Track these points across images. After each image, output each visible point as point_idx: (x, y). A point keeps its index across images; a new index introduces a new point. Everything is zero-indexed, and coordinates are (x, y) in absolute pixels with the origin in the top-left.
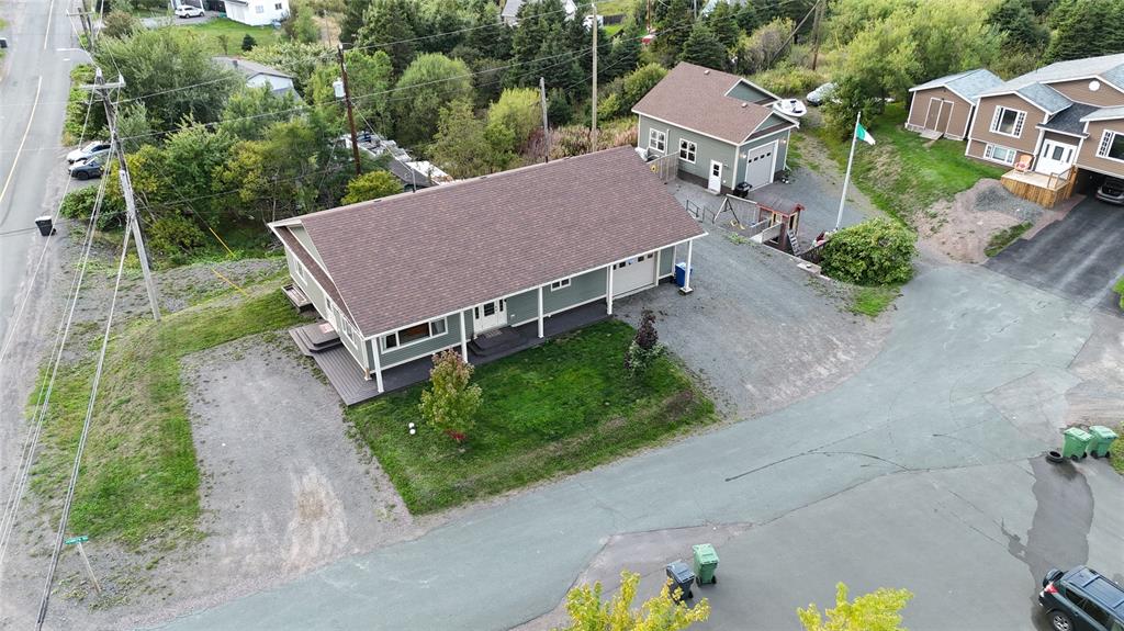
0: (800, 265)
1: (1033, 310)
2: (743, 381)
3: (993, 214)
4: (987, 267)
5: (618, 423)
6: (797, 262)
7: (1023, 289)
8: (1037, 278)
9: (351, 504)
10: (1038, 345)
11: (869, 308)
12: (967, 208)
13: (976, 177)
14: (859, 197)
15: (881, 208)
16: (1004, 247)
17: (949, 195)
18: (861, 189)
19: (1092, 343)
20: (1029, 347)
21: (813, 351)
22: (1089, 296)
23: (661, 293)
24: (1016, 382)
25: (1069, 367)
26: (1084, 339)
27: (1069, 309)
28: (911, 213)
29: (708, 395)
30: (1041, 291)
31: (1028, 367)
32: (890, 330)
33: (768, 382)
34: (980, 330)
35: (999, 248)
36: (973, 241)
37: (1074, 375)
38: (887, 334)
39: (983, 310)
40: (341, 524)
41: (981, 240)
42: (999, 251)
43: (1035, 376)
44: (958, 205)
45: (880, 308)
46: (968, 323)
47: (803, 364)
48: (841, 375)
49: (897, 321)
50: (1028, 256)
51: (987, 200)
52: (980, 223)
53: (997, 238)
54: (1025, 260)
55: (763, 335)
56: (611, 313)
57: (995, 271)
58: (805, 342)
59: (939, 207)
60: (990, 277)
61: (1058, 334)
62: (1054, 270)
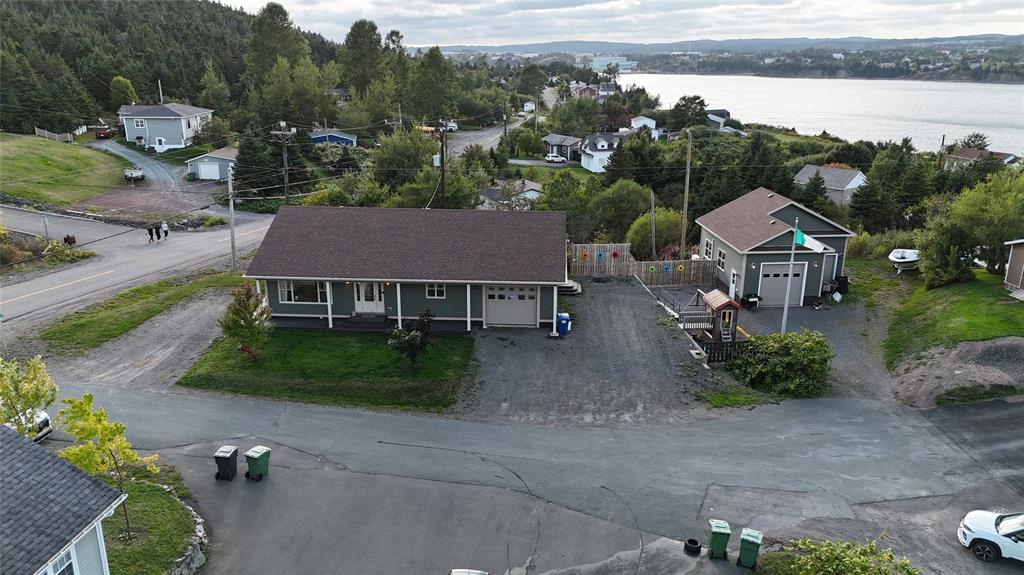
1: (913, 456)
2: (505, 400)
3: (990, 369)
4: (923, 413)
5: (360, 384)
6: (694, 348)
7: (935, 440)
8: (968, 436)
9: (162, 367)
10: (858, 478)
11: (722, 400)
12: (961, 358)
13: (1008, 333)
14: (879, 334)
15: (888, 347)
16: (969, 402)
17: (954, 341)
18: (891, 329)
19: (934, 500)
20: (844, 476)
21: (603, 405)
22: (1010, 467)
23: (534, 332)
24: (770, 491)
25: (862, 504)
26: (929, 494)
27: (963, 469)
28: (909, 354)
29: (460, 395)
30: (955, 447)
31: (809, 487)
32: (711, 419)
33: (526, 408)
34: (812, 448)
35: (961, 401)
36: (930, 385)
37: (853, 511)
38: (704, 420)
39: (849, 438)
40: (140, 373)
41: (940, 386)
42: (957, 403)
43: (802, 495)
44: (954, 352)
45: (736, 404)
46: (808, 440)
47: (579, 409)
48: (600, 426)
49: (734, 416)
50: (989, 415)
51: (997, 356)
52: (957, 372)
53: (963, 389)
54: (978, 418)
55: (575, 381)
56: (469, 329)
57: (928, 418)
58: (607, 397)
59: (933, 351)
60: (913, 421)
61: (903, 480)
62: (1001, 435)
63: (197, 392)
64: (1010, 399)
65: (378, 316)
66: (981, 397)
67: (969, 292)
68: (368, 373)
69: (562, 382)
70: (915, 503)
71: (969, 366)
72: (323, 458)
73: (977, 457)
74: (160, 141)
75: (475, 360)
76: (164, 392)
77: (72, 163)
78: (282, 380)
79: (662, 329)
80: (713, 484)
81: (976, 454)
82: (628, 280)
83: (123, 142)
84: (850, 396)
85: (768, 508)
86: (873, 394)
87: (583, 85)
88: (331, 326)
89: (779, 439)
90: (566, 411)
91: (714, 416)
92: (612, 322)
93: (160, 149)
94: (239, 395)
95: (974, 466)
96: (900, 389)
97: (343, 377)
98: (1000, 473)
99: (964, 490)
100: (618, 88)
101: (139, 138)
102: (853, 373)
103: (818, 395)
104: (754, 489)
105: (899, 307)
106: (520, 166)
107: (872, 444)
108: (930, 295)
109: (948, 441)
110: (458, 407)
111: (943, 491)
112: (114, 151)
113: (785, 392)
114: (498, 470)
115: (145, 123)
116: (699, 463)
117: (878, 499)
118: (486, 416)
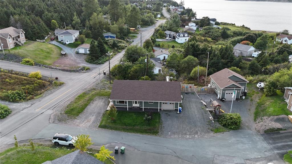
0: (210, 117)
1: (258, 147)
2: (169, 132)
3: (277, 123)
4: (261, 134)
5: (138, 128)
6: (210, 116)
7: (263, 143)
8: (271, 142)
9: (94, 122)
10: (246, 153)
11: (217, 131)
12: (271, 120)
13: (282, 114)
14: (253, 110)
15: (255, 114)
16: (272, 132)
17: (270, 116)
18: (256, 108)
19: (262, 159)
20: (243, 152)
21: (191, 133)
22: (278, 150)
23: (173, 112)
24: (227, 156)
25: (247, 160)
26: (261, 157)
27: (268, 150)
28: (259, 117)
29: (159, 131)
30: (267, 144)
31: (236, 155)
32: (214, 136)
33: (174, 133)
34: (236, 145)
35: (270, 132)
36: (263, 128)
37: (245, 161)
38: (213, 136)
39: (244, 142)
40: (90, 124)
41: (265, 128)
42: (269, 132)
43: (234, 157)
44: (270, 118)
45: (220, 132)
46: (236, 142)
47: (186, 134)
48: (191, 139)
49: (219, 135)
50: (276, 136)
51: (279, 120)
52: (270, 124)
53: (271, 129)
54: (273, 137)
55: (184, 126)
56: (159, 111)
57: (262, 136)
58: (192, 130)
59: (265, 117)
60: (259, 137)
61: (255, 153)
62: (277, 142)
63: (104, 129)
64: (281, 132)
65: (138, 107)
66: (275, 131)
67: (275, 99)
68: (139, 125)
69: (181, 126)
70: (257, 159)
71: (273, 122)
72: (134, 147)
73: (272, 147)
74: (67, 41)
75: (161, 120)
76: (97, 129)
77: (48, 50)
78: (121, 126)
79: (202, 110)
80: (215, 154)
81: (271, 146)
82: (193, 93)
83: (58, 41)
84: (245, 129)
85: (227, 160)
86: (250, 129)
87: (174, 7)
88: (128, 110)
89: (229, 142)
90: (183, 135)
91: (215, 135)
92: (191, 108)
93: (67, 43)
94: (112, 130)
95: (271, 149)
96: (257, 127)
97: (134, 126)
98: (276, 152)
99: (268, 156)
100: (184, 8)
101: (62, 40)
102: (246, 122)
103: (238, 129)
104: (224, 156)
105: (258, 101)
106: (159, 41)
107: (249, 143)
108: (266, 98)
109: (266, 142)
110: (160, 133)
111: (263, 156)
112: (56, 45)
113: (231, 128)
114: (171, 151)
115: (63, 36)
116: (212, 149)
117: (250, 158)
118: (166, 136)
